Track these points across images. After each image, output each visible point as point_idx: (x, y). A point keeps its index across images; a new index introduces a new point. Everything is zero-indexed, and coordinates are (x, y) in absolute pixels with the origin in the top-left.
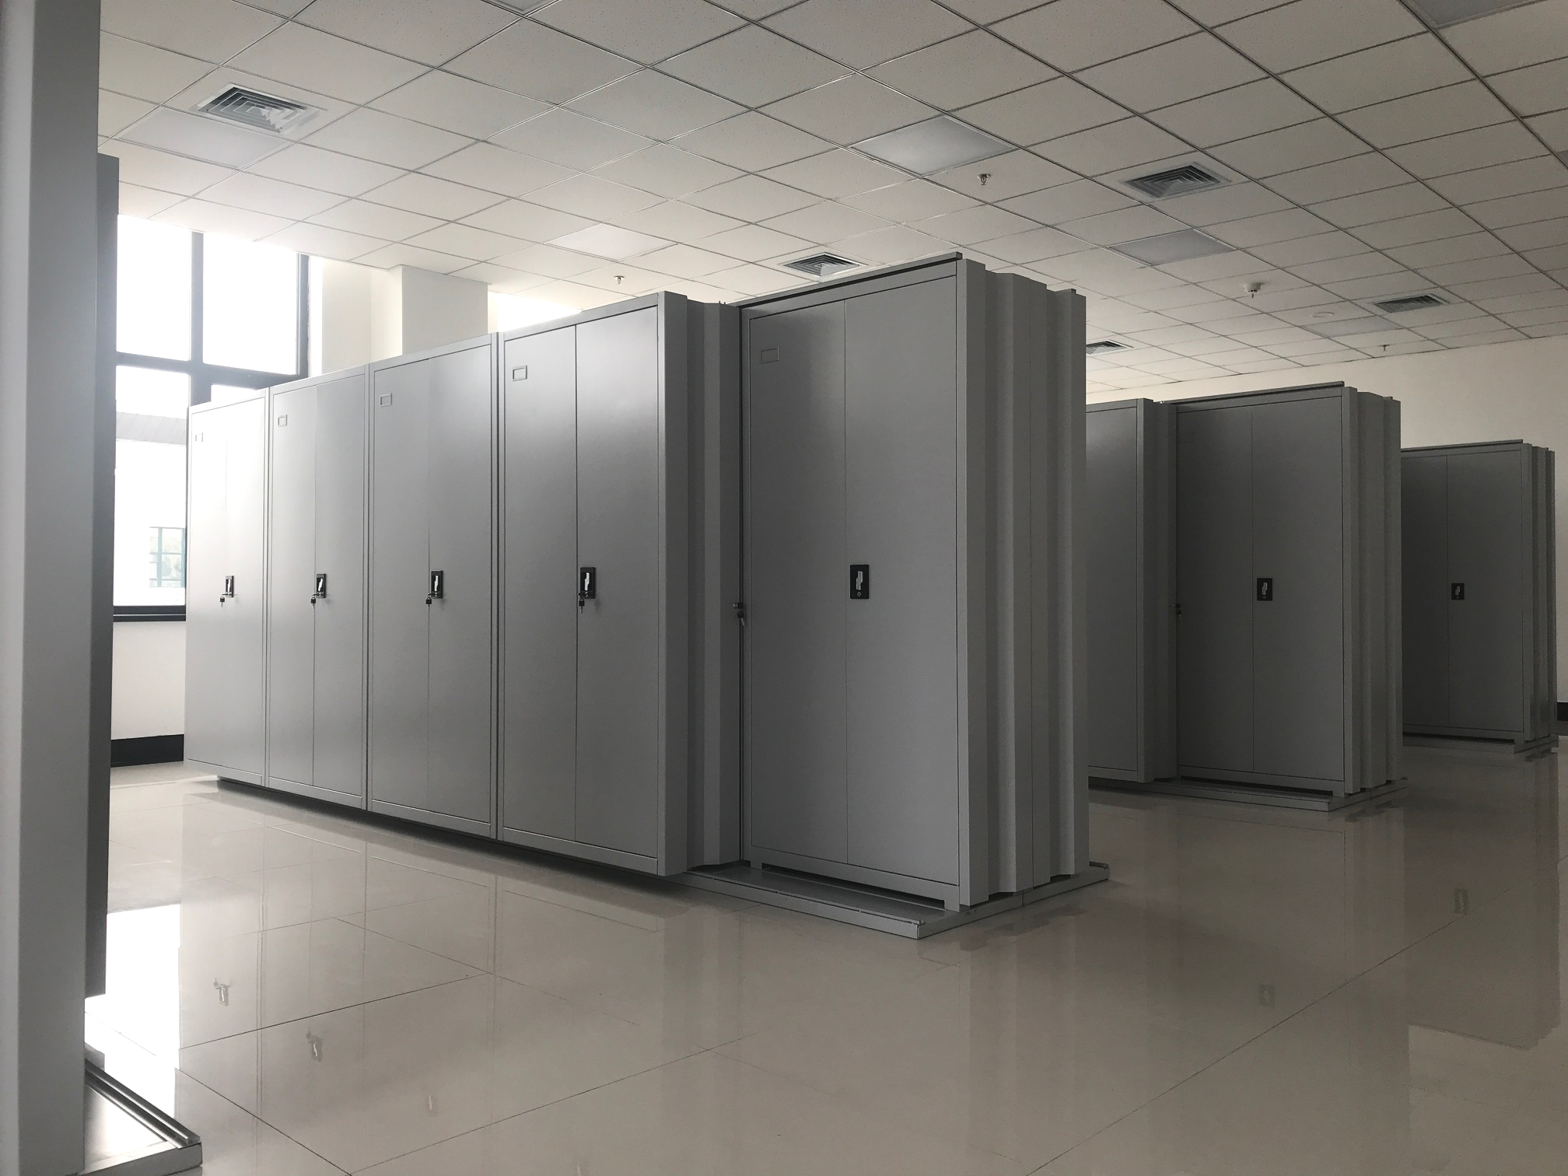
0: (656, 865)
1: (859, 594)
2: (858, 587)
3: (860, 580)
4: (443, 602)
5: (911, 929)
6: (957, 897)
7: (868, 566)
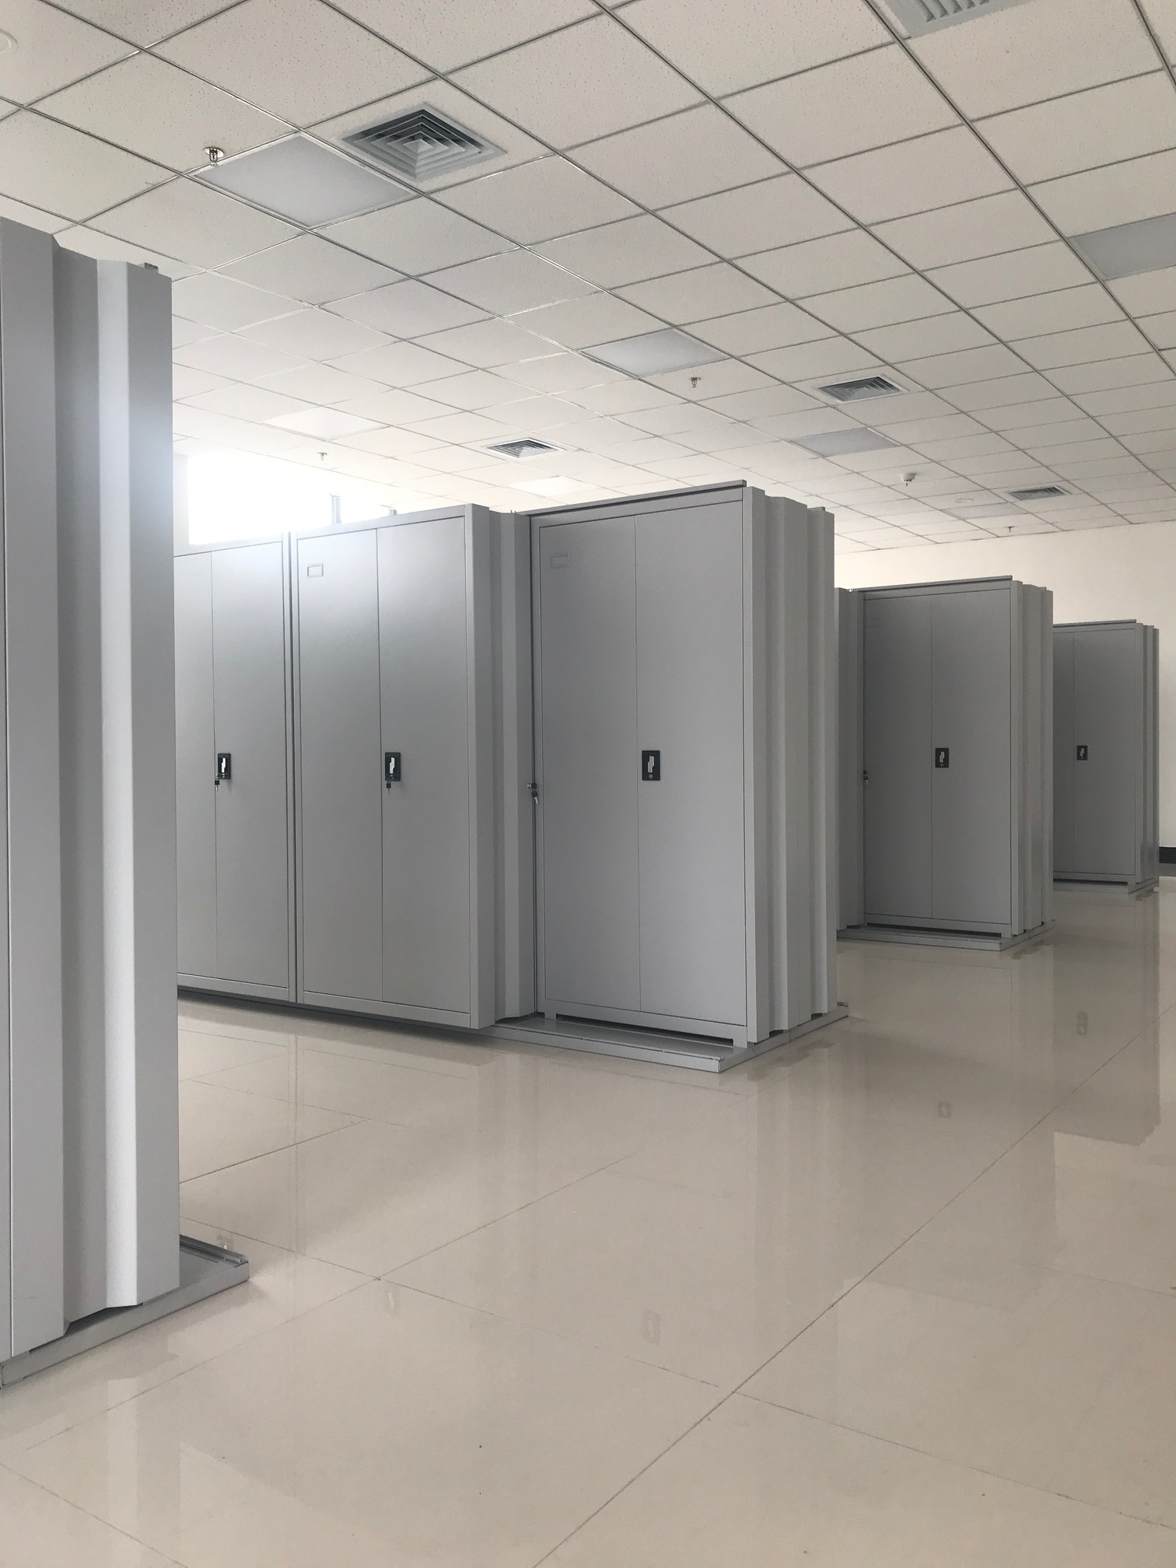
0: (471, 1021)
1: (651, 776)
2: (650, 770)
3: (651, 764)
5: (714, 1064)
6: (746, 1034)
7: (659, 752)
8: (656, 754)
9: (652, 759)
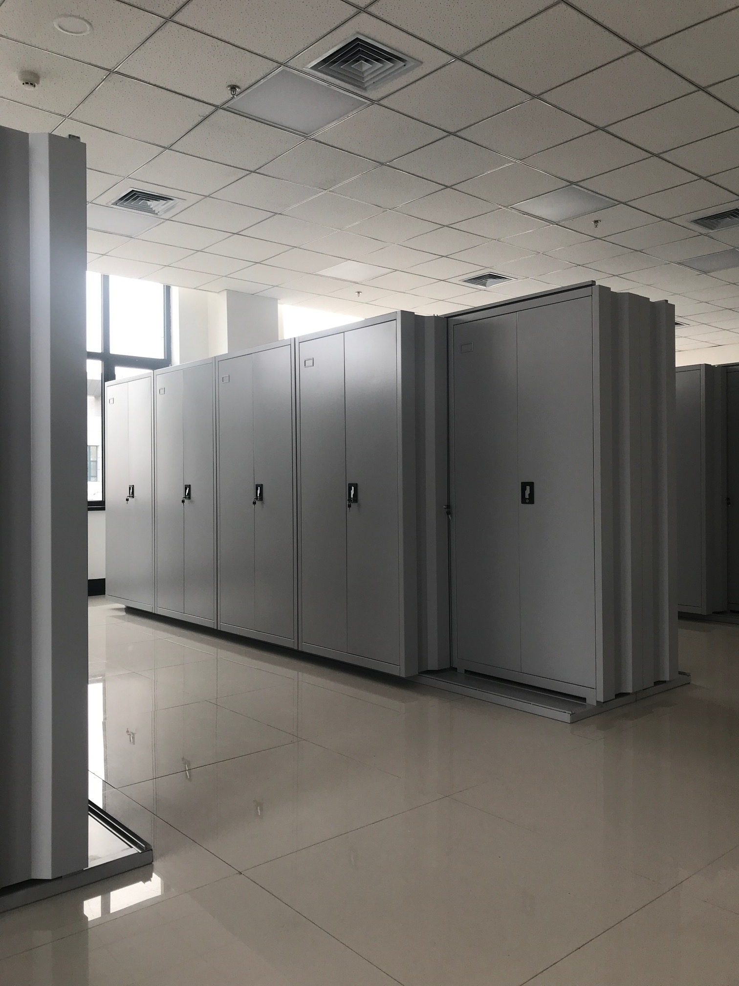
0: (399, 670)
1: (527, 501)
2: (527, 496)
3: (528, 492)
4: (263, 503)
5: (566, 717)
6: (595, 695)
7: (533, 483)
8: (531, 485)
9: (528, 488)
